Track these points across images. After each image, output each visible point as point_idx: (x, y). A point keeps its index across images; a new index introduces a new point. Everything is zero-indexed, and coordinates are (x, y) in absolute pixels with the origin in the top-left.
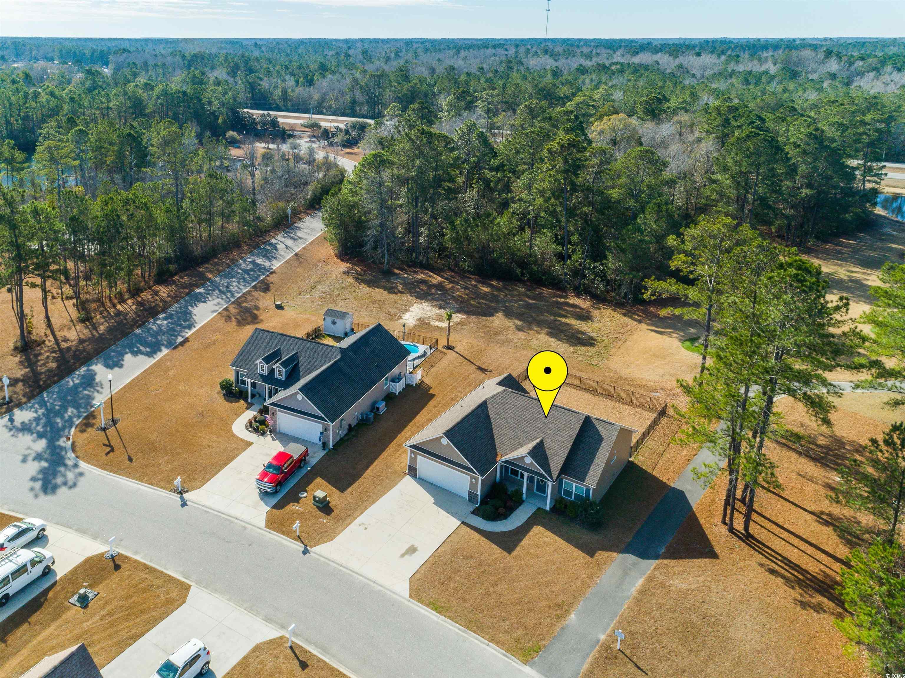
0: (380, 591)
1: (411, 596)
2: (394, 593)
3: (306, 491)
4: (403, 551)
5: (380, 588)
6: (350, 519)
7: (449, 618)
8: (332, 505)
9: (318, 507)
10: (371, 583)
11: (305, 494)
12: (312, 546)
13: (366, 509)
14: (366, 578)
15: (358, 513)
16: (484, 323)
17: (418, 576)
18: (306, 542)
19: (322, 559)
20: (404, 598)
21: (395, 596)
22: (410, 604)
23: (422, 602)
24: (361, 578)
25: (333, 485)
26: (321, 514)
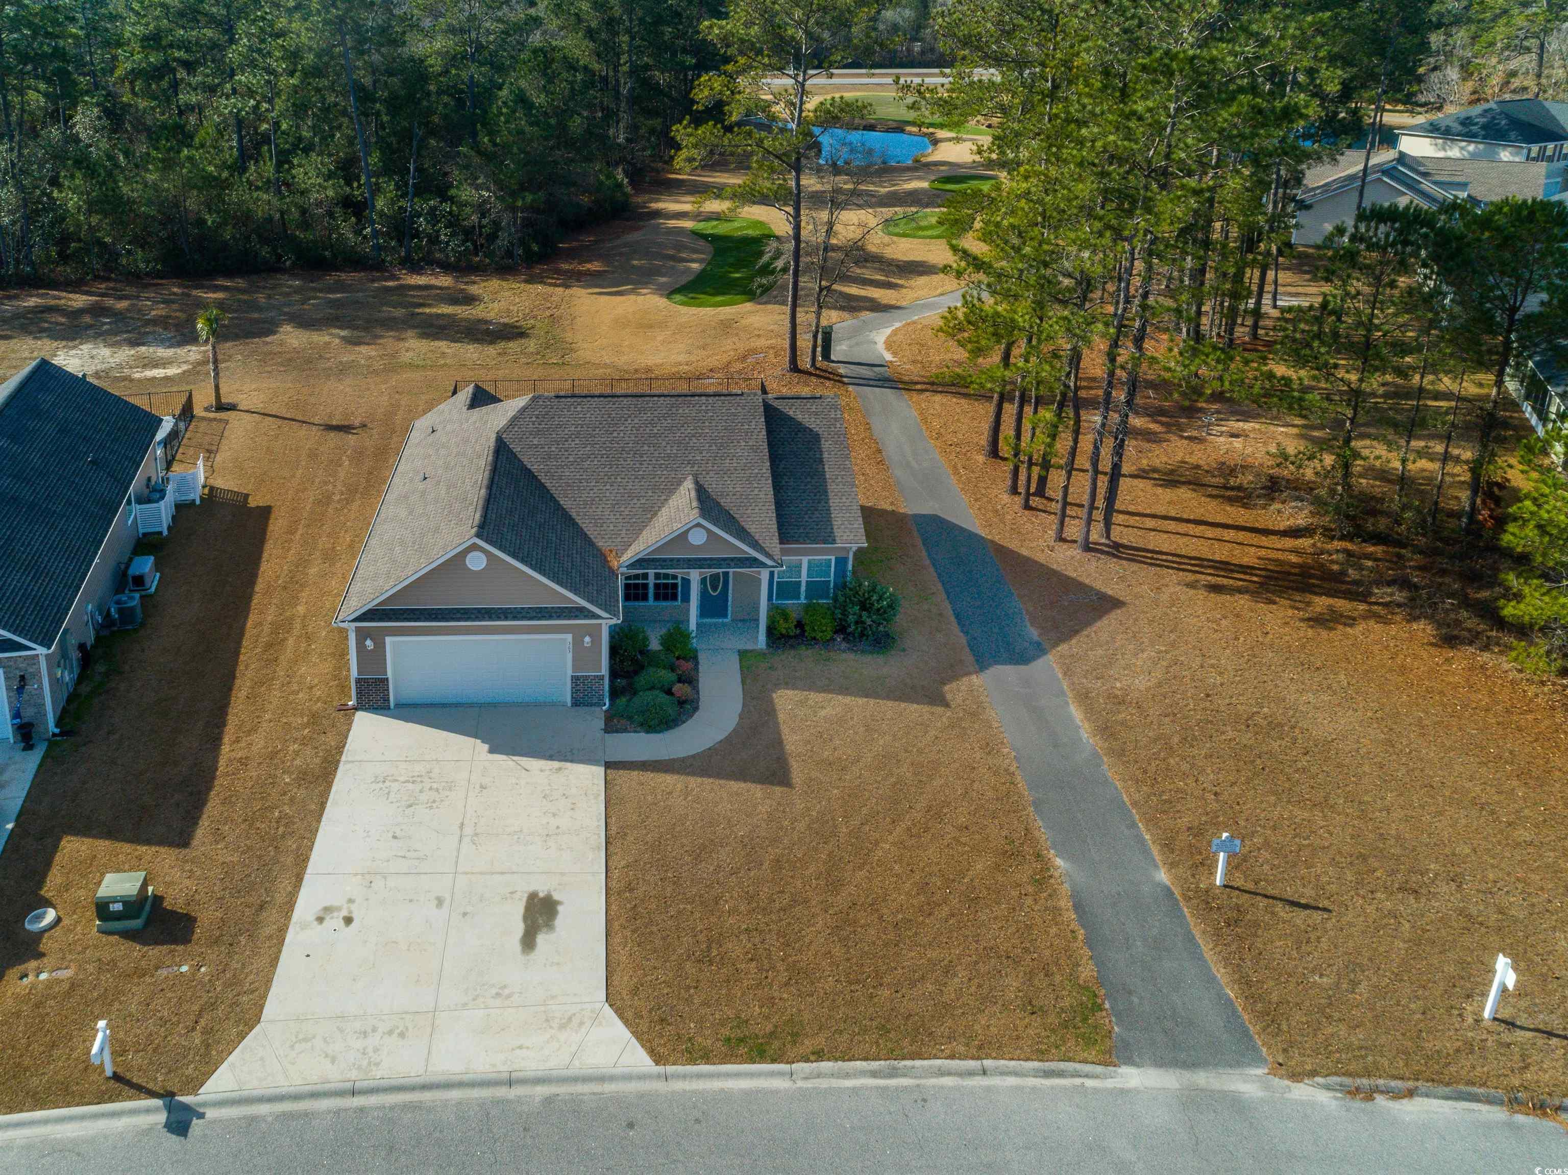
0: (548, 1101)
1: (658, 1059)
2: (601, 1079)
3: (48, 903)
4: (519, 928)
5: (542, 1091)
6: (271, 915)
7: (819, 1055)
8: (175, 900)
9: (129, 935)
10: (502, 1092)
11: (51, 915)
12: (195, 1085)
13: (302, 860)
14: (473, 1084)
15: (285, 885)
16: (265, 349)
17: (624, 981)
18: (159, 1081)
19: (264, 1109)
20: (642, 1077)
21: (609, 1088)
22: (679, 1086)
23: (707, 1057)
24: (455, 1095)
25: (136, 839)
26: (154, 952)
